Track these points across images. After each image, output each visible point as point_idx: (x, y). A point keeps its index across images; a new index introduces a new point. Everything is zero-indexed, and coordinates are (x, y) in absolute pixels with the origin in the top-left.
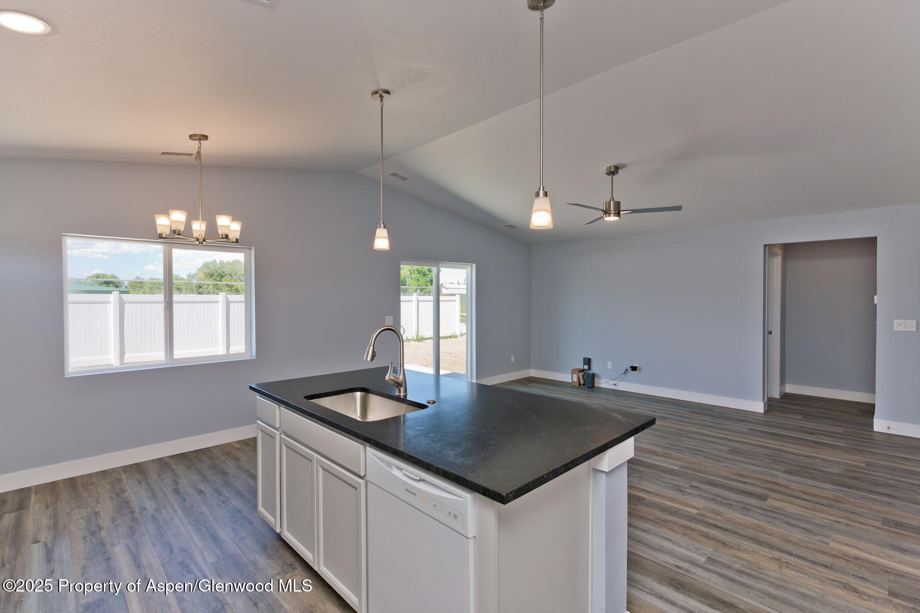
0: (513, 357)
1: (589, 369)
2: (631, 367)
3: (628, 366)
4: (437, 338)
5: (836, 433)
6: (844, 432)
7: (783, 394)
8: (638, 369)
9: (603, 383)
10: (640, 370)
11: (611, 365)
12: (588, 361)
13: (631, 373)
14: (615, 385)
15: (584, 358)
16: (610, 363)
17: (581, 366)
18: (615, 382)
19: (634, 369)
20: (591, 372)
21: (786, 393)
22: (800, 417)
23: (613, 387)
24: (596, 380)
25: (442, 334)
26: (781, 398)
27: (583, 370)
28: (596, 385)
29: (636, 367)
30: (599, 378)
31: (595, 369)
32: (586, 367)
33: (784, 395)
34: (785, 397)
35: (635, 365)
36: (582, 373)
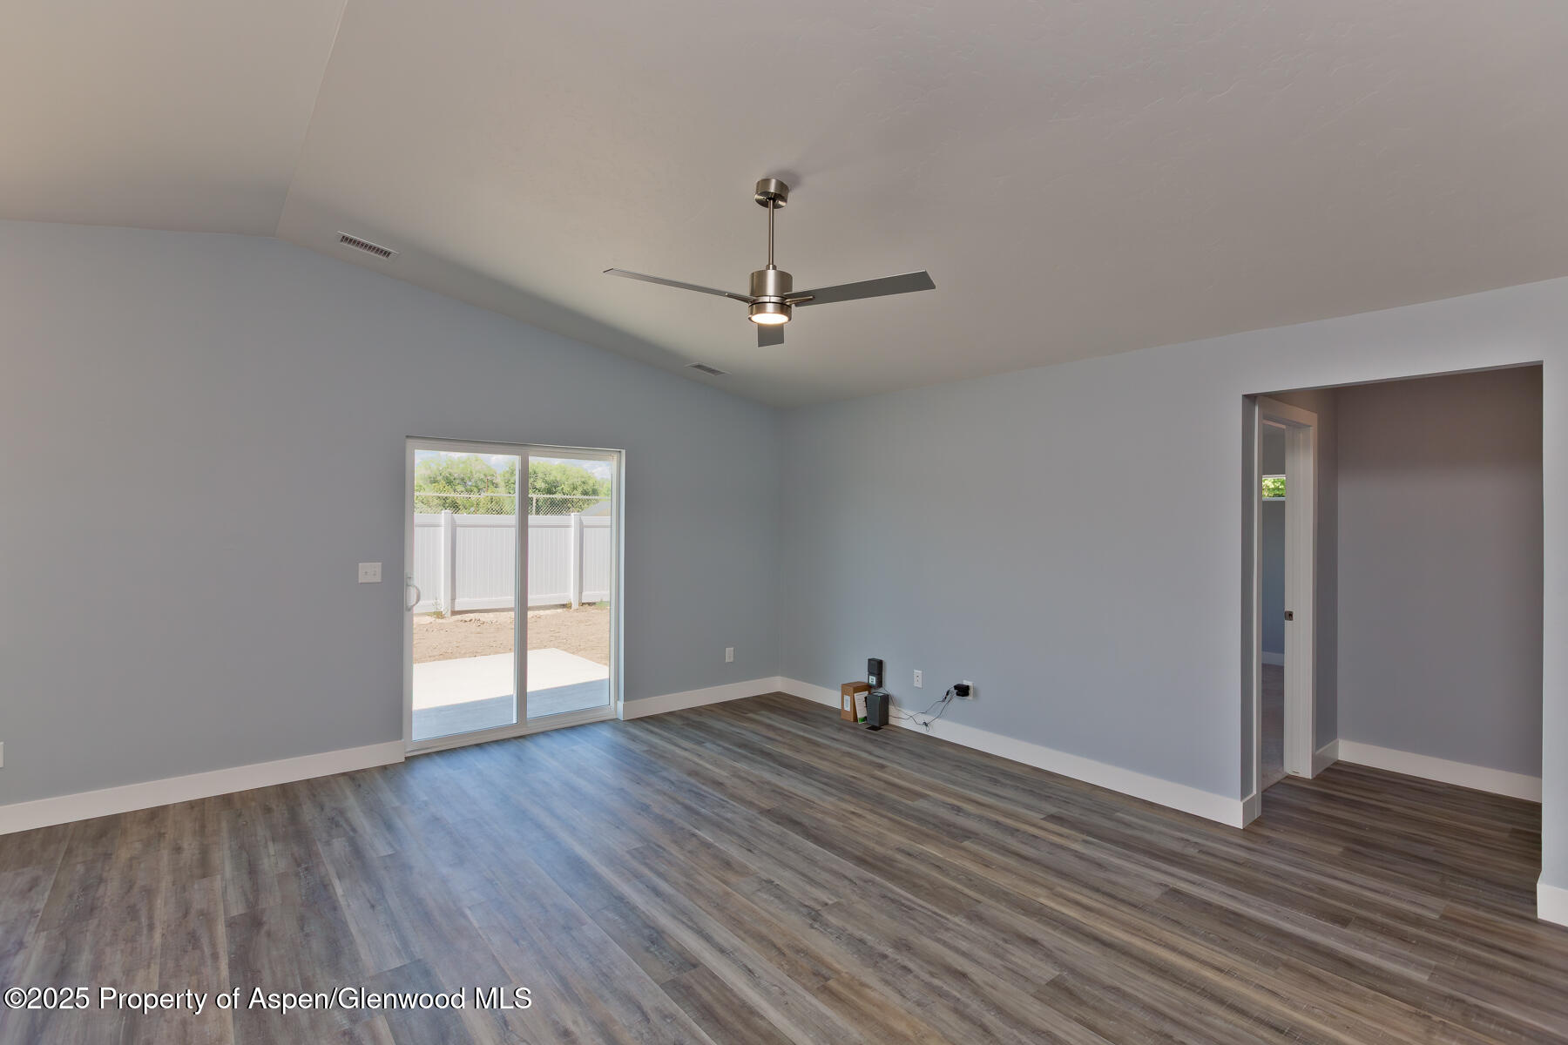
0: (729, 651)
1: (880, 683)
2: (956, 687)
3: (951, 686)
4: (523, 606)
5: (1418, 922)
6: (1443, 917)
7: (1328, 765)
8: (971, 691)
9: (905, 718)
10: (975, 695)
11: (920, 679)
12: (877, 667)
13: (957, 701)
14: (926, 724)
15: (869, 660)
16: (918, 672)
17: (863, 676)
18: (927, 718)
19: (963, 691)
20: (881, 692)
21: (1338, 763)
22: (1335, 850)
23: (923, 730)
24: (892, 710)
25: (532, 599)
26: (1318, 778)
27: (868, 687)
28: (892, 721)
29: (968, 687)
30: (899, 705)
31: (891, 686)
32: (873, 680)
33: (1328, 769)
34: (1335, 776)
35: (966, 683)
36: (866, 693)
